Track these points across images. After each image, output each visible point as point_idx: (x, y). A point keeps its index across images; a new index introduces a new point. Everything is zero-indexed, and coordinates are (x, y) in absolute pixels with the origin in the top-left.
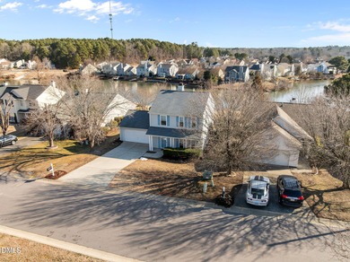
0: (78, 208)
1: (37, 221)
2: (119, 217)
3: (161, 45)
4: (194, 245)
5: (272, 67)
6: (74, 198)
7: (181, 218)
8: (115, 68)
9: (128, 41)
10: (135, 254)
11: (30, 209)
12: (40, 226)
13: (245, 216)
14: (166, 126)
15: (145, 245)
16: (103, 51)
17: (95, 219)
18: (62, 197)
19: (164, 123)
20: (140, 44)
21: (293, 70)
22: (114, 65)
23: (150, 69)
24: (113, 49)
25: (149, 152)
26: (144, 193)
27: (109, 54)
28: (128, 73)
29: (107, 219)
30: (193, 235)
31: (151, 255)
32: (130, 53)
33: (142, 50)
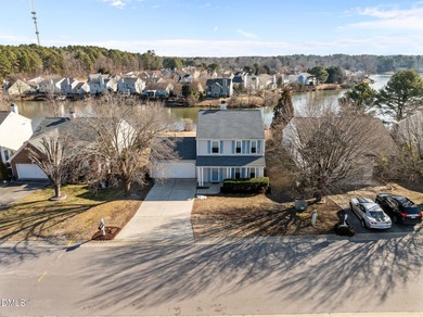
0: (183, 271)
1: (140, 299)
2: (246, 271)
3: (110, 54)
4: (357, 283)
5: (254, 79)
6: (162, 259)
7: (316, 257)
8: (58, 85)
9: (64, 49)
10: (308, 308)
11: (114, 285)
12: (151, 305)
13: (375, 242)
14: (218, 154)
15: (308, 295)
16: (32, 62)
17: (218, 280)
18: (143, 261)
19: (215, 150)
20: (83, 53)
21: (275, 81)
22: (56, 81)
23: (108, 85)
24: (46, 59)
25: (198, 188)
26: (247, 237)
27: (41, 66)
28: (78, 91)
29: (234, 277)
30: (347, 273)
31: (325, 304)
32: (70, 64)
33: (85, 60)
